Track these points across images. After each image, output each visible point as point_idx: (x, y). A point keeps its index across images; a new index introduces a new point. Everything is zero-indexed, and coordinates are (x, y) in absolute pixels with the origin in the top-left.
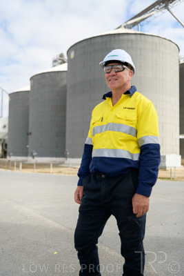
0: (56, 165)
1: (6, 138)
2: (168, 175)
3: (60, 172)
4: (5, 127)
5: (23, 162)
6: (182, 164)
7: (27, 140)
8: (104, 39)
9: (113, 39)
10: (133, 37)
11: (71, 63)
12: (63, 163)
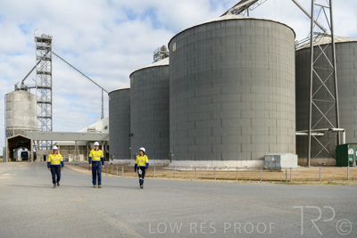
0: (160, 168)
1: (108, 140)
2: (283, 177)
3: (164, 176)
4: (106, 128)
5: (125, 165)
6: (299, 164)
7: (129, 142)
8: (209, 27)
9: (218, 26)
10: (241, 23)
11: (173, 56)
12: (167, 166)
